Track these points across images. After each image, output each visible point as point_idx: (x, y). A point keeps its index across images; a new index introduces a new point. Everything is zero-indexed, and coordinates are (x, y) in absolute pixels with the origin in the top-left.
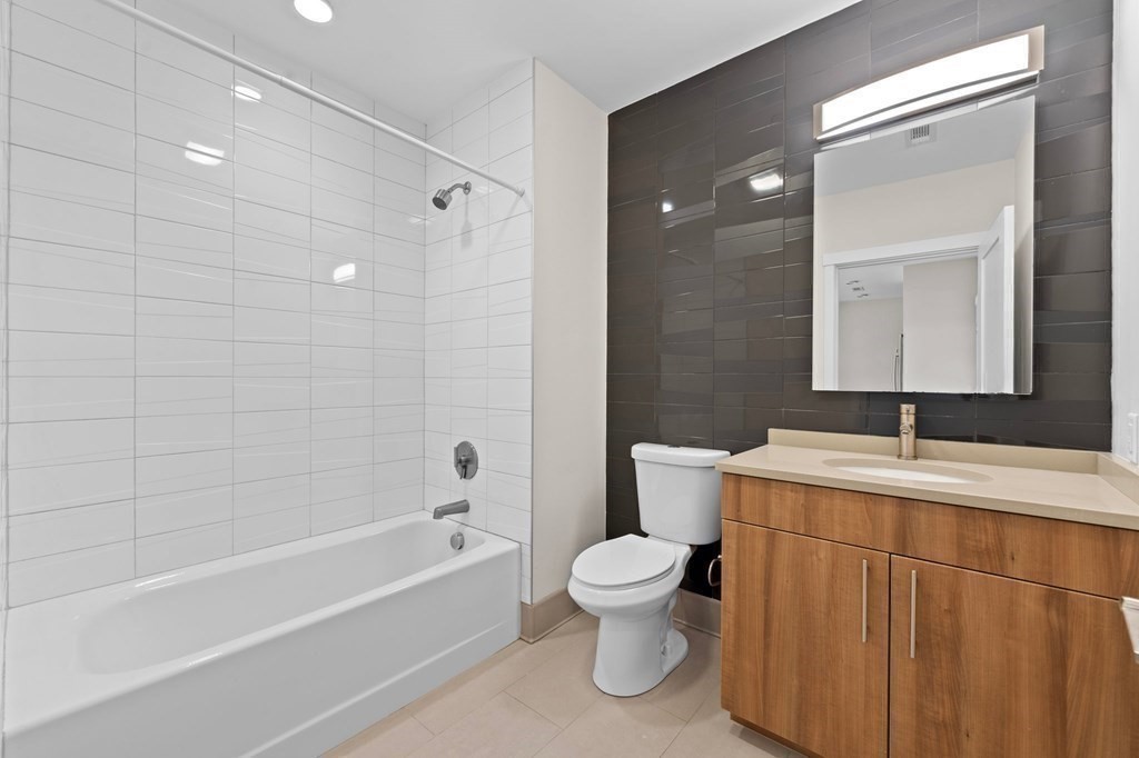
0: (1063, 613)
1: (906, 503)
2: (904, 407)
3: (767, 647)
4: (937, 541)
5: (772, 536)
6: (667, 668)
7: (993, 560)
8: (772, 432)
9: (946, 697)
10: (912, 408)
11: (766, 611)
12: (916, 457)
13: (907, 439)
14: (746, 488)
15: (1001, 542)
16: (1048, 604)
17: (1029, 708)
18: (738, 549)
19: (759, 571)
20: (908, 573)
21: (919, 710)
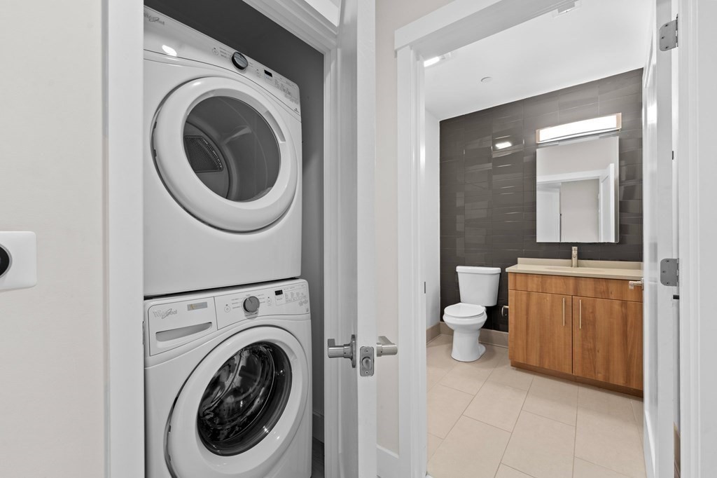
0: (626, 308)
1: (577, 278)
2: (573, 248)
3: (527, 334)
4: (587, 290)
5: (529, 293)
6: (481, 354)
7: (605, 295)
8: (519, 259)
9: (591, 340)
10: (576, 248)
11: (527, 321)
12: (578, 266)
13: (575, 260)
14: (518, 277)
15: (608, 289)
16: (622, 306)
17: (617, 339)
18: (515, 300)
19: (524, 306)
20: (579, 301)
21: (583, 346)
